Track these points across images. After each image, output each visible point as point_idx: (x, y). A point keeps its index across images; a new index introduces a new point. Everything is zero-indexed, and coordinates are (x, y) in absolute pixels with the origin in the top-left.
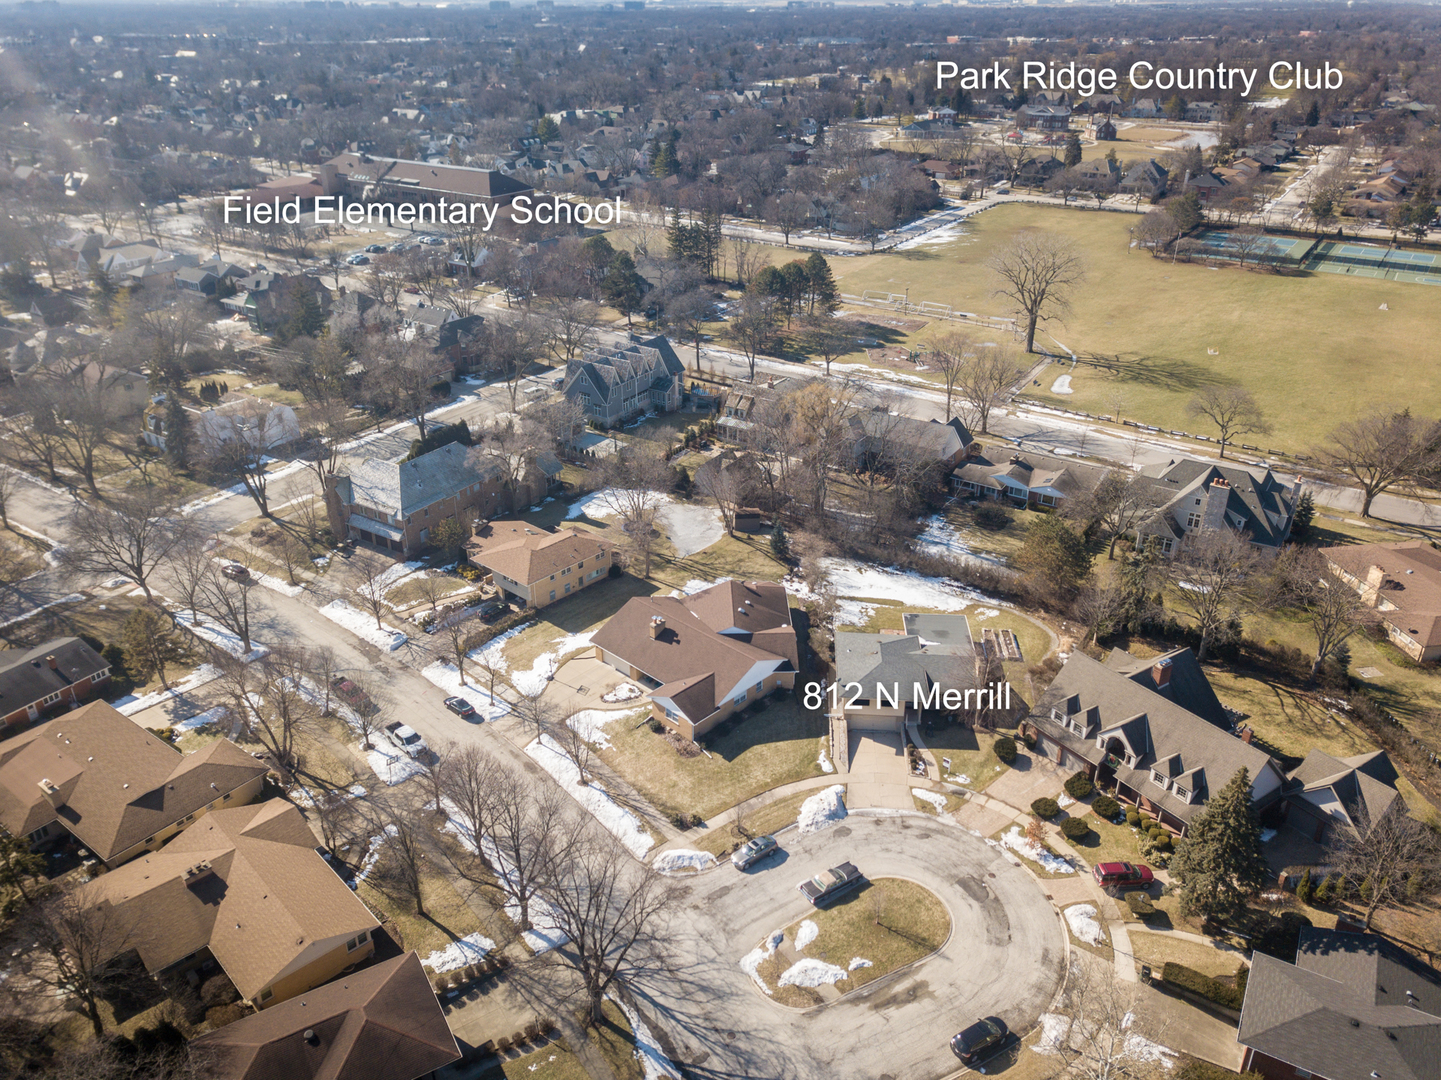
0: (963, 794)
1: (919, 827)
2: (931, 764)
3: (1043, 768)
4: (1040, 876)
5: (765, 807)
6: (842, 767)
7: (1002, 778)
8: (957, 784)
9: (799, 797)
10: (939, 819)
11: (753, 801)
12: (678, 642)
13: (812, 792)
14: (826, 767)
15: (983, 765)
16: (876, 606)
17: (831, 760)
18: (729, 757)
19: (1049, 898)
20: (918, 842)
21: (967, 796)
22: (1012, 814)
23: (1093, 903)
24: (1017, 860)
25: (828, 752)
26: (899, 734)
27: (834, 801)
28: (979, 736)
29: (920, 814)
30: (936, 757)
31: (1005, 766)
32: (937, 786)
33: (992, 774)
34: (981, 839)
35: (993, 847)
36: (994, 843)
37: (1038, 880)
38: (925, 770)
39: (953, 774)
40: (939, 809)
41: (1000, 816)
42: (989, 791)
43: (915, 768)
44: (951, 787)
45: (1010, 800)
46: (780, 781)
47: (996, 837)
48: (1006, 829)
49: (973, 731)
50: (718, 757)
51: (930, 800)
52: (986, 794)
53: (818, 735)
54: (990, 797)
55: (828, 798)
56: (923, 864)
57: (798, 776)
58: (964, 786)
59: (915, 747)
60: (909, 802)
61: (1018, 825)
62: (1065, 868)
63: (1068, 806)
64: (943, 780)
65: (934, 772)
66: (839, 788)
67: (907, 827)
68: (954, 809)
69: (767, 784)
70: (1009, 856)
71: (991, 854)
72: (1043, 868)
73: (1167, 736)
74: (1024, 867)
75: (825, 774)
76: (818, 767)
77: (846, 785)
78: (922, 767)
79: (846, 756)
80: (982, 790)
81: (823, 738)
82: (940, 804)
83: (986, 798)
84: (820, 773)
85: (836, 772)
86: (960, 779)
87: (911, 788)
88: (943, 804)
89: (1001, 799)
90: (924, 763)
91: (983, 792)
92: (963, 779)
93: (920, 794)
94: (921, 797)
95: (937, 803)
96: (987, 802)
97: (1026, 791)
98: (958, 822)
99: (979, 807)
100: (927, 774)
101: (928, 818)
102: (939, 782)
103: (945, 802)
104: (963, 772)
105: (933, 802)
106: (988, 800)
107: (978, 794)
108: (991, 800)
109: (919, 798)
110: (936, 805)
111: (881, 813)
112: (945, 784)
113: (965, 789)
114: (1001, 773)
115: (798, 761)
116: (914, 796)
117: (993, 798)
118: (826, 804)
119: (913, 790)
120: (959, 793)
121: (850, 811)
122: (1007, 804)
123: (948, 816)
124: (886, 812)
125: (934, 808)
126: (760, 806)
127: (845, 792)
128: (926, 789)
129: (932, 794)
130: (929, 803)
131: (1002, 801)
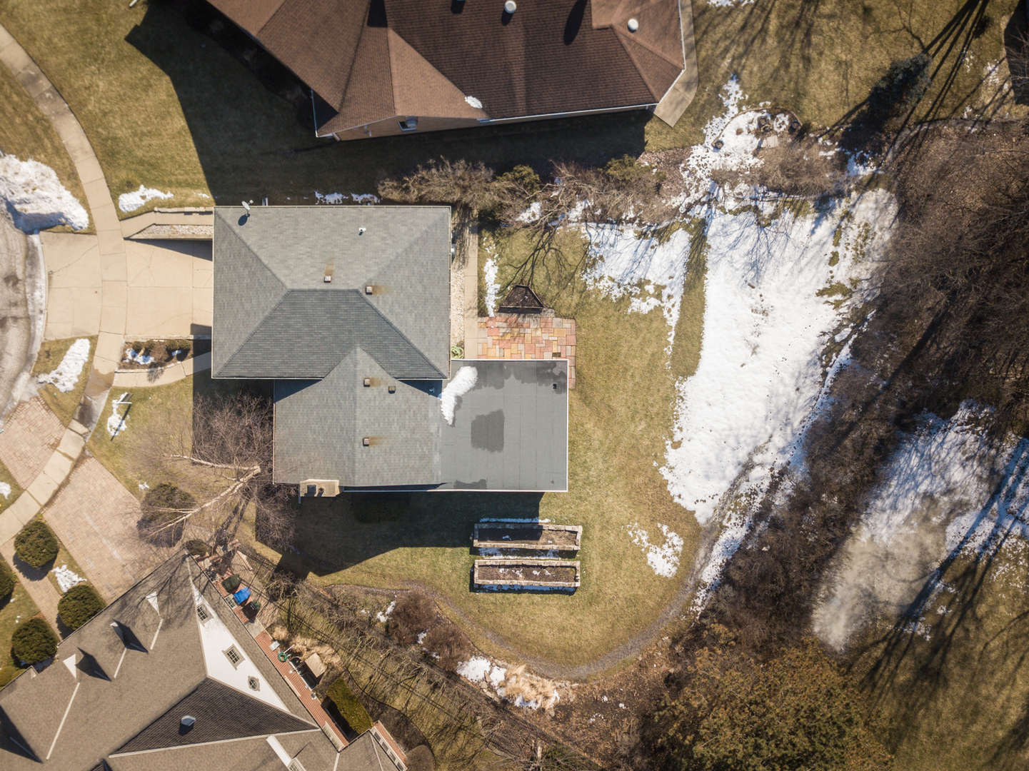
0: (83, 420)
2: (153, 377)
5: (31, 103)
6: (132, 227)
7: (121, 491)
8: (107, 412)
10: (25, 376)
11: (45, 84)
13: (70, 177)
14: (130, 201)
16: (673, 318)
17: (147, 210)
18: (135, 38)
21: (78, 427)
22: (39, 490)
25: (170, 204)
27: (45, 209)
29: (37, 348)
32: (89, 376)
33: (131, 474)
38: (133, 365)
40: (43, 378)
41: (35, 472)
42: (90, 464)
43: (137, 348)
44: (99, 404)
45: (68, 493)
46: (91, 127)
48: (5, 475)
50: (137, 18)
51: (63, 366)
52: (82, 457)
53: (214, 187)
54: (77, 463)
57: (108, 154)
58: (102, 424)
60: (59, 331)
61: (14, 498)
63: (54, 581)
64: (115, 393)
65: (137, 379)
66: (79, 217)
68: (51, 399)
69: (83, 104)
75: (115, 198)
76: (130, 186)
77: (91, 231)
79: (164, 233)
80: (91, 450)
81: (206, 196)
82: (56, 380)
83: (75, 455)
84: (118, 188)
85: (124, 217)
86: (114, 420)
87: (93, 340)
88: (56, 385)
89: (73, 479)
90: (153, 365)
91: (87, 453)
92: (116, 426)
93: (80, 349)
94: (68, 352)
95: (58, 376)
96: (65, 455)
97: (91, 523)
98: (21, 403)
99: (52, 441)
100: (124, 367)
101: (27, 358)
102: (109, 385)
103: (62, 389)
104: (132, 428)
105: (60, 369)
106: (70, 458)
107: (83, 443)
108: (68, 465)
109: (67, 349)
110: (53, 374)
111: (34, 286)
112: (106, 394)
113: (94, 426)
114: (133, 489)
115: (139, 153)
116: (72, 341)
117: (75, 467)
118: (24, 196)
119: (87, 342)
120: (85, 415)
121: (35, 239)
122: (62, 486)
123: (34, 389)
124: (37, 294)
125: (47, 372)
126: (35, 95)
127: (74, 231)
128: (90, 362)
129: (78, 370)
130: (56, 365)
131: (67, 481)
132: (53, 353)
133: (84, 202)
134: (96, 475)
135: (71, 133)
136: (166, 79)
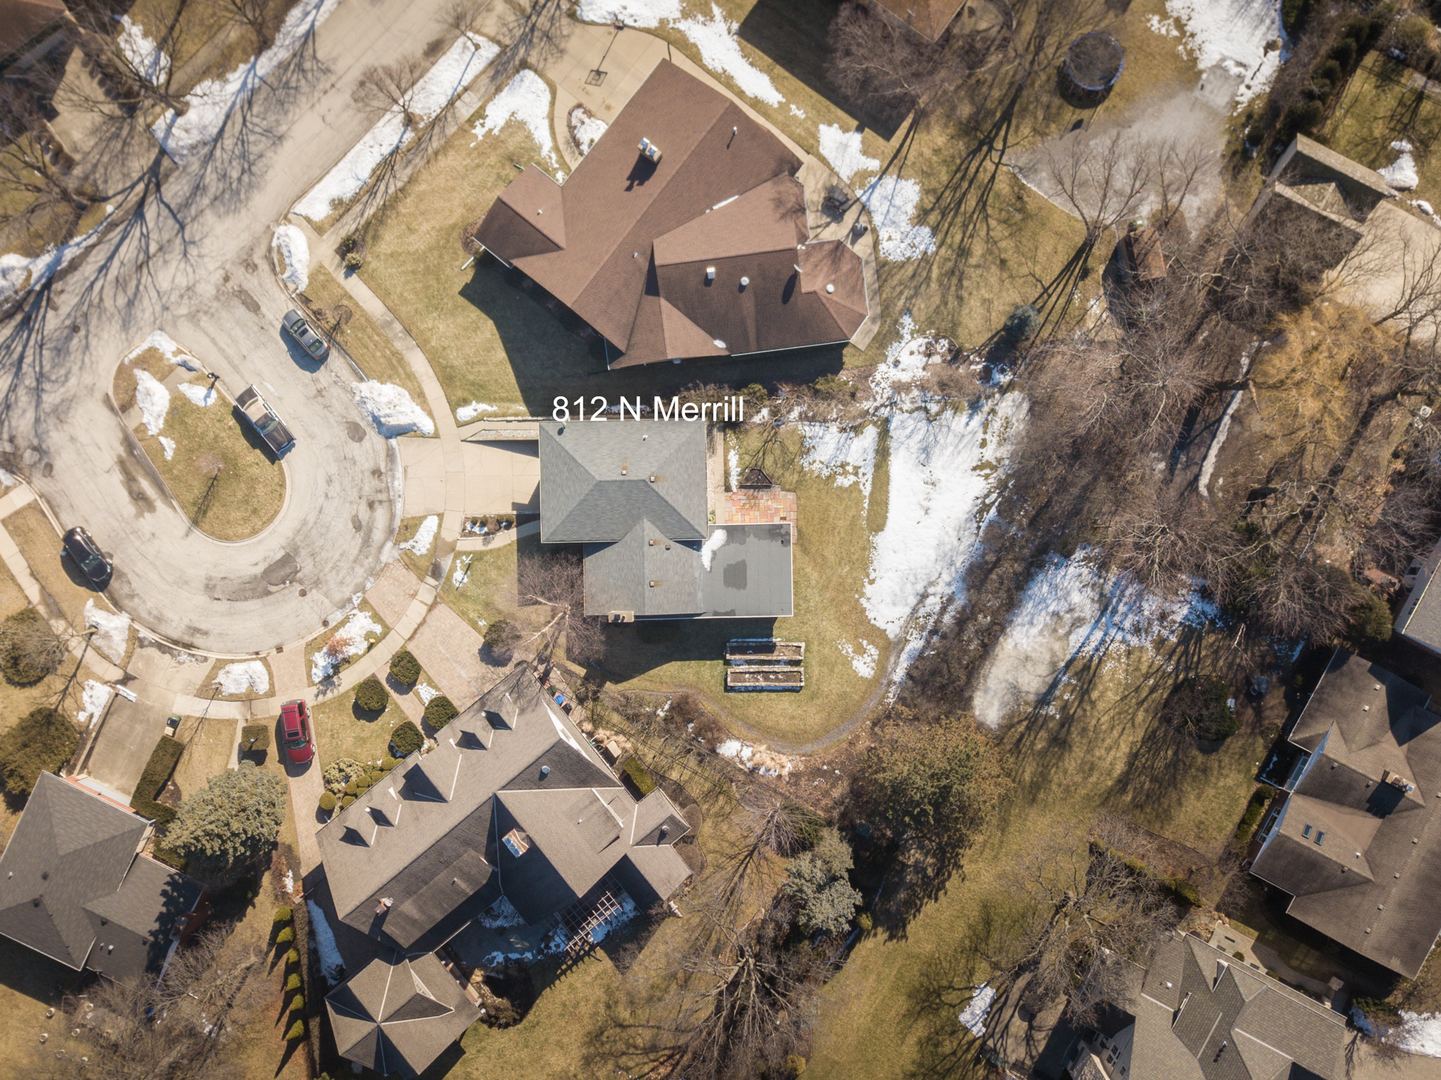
0: (437, 577)
1: (372, 520)
2: (486, 542)
3: (482, 678)
4: (309, 645)
5: (388, 341)
6: (467, 432)
7: (465, 627)
8: (453, 570)
9: (409, 381)
10: (389, 545)
11: (398, 327)
12: (629, 189)
13: (419, 396)
14: (465, 413)
15: (487, 606)
17: (479, 419)
18: (467, 292)
19: (280, 649)
20: (347, 516)
21: (431, 581)
22: (403, 628)
23: (271, 693)
24: (332, 624)
25: (495, 415)
27: (403, 420)
29: (397, 523)
30: (501, 549)
31: (487, 633)
32: (439, 545)
33: (472, 614)
34: (361, 588)
35: (350, 600)
36: (356, 601)
37: (303, 642)
38: (471, 534)
39: (469, 567)
40: (403, 545)
41: (399, 616)
42: (442, 608)
43: (474, 522)
44: (446, 563)
45: (425, 629)
46: (434, 358)
47: (364, 605)
48: (377, 618)
50: (468, 277)
51: (418, 536)
52: (435, 603)
53: (528, 401)
54: (431, 608)
55: (406, 411)
56: (311, 519)
57: (447, 378)
58: (449, 578)
59: (517, 525)
60: (414, 511)
61: (385, 635)
62: (318, 674)
63: (418, 695)
64: (458, 555)
65: (475, 544)
66: (427, 426)
67: (371, 505)
68: (409, 561)
69: (427, 341)
70: (338, 616)
71: (338, 597)
72: (319, 649)
74: (322, 630)
75: (454, 411)
76: (465, 402)
77: (436, 436)
78: (475, 529)
79: (491, 436)
80: (441, 598)
81: (522, 408)
82: (413, 547)
83: (430, 602)
84: (455, 405)
85: (460, 425)
86: (458, 575)
87: (441, 516)
88: (413, 550)
89: (428, 620)
90: (487, 534)
91: (439, 600)
92: (460, 579)
93: (430, 525)
94: (422, 526)
95: (414, 544)
96: (422, 602)
97: (443, 651)
98: (386, 565)
99: (412, 592)
100: (465, 536)
101: (391, 531)
102: (453, 549)
103: (418, 553)
104: (472, 581)
105: (416, 539)
106: (426, 604)
107: (435, 593)
108: (425, 609)
109: (420, 523)
110: (411, 542)
111: (393, 477)
112: (452, 556)
113: (443, 580)
114: (474, 625)
115: (471, 377)
116: (425, 517)
117: (430, 610)
118: (388, 411)
119: (436, 517)
120: (436, 572)
121: (393, 442)
122: (420, 625)
123: (396, 554)
124: (396, 483)
125: (406, 540)
126: (390, 335)
127: (424, 436)
128: (439, 532)
129: (430, 539)
130: (413, 536)
131: (424, 621)
132: (410, 527)
133: (430, 414)
134: (445, 615)
135: (418, 363)
136: (490, 323)
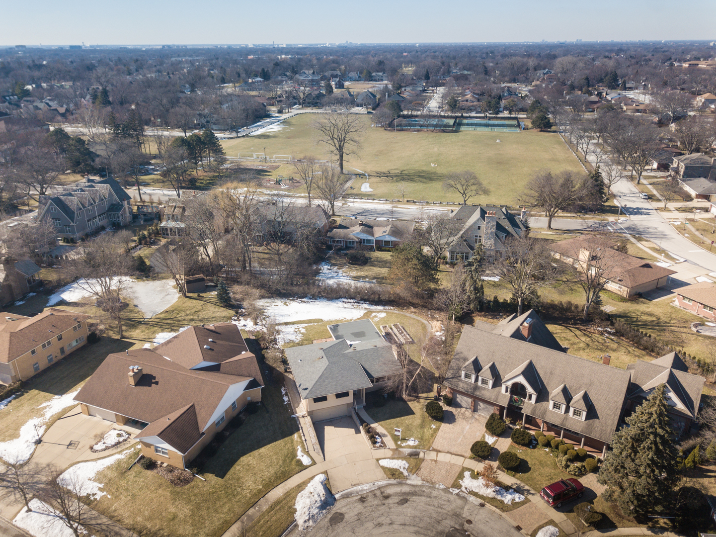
0: (417, 454)
1: (396, 494)
2: (385, 436)
3: (465, 418)
4: (503, 510)
5: (263, 515)
6: (318, 457)
7: (440, 433)
8: (409, 447)
9: (291, 496)
10: (409, 482)
11: (251, 512)
12: (157, 383)
13: (301, 487)
14: (306, 461)
15: (422, 426)
16: (305, 325)
17: (308, 453)
19: (519, 528)
20: (400, 508)
21: (421, 455)
22: (459, 461)
23: (551, 522)
24: (480, 501)
25: (303, 447)
26: (351, 417)
27: (322, 491)
28: (410, 404)
29: (392, 481)
30: (386, 429)
31: (438, 423)
32: (397, 454)
33: (431, 432)
34: (446, 490)
35: (457, 495)
36: (456, 491)
37: (504, 514)
38: (382, 442)
39: (404, 439)
40: (406, 473)
41: (453, 465)
42: (435, 446)
43: (374, 443)
44: (407, 451)
45: (453, 450)
46: (270, 485)
47: (457, 485)
48: (461, 476)
49: (405, 402)
50: (211, 477)
51: (396, 467)
52: (434, 450)
53: (292, 433)
54: (438, 451)
55: (316, 488)
56: (412, 529)
57: (284, 476)
58: (415, 447)
59: (368, 424)
60: (380, 474)
61: (469, 470)
62: (518, 498)
63: (495, 444)
64: (398, 446)
65: (389, 441)
66: (321, 477)
67: (387, 497)
68: (415, 469)
69: (260, 491)
70: (472, 499)
71: (460, 502)
72: (502, 502)
73: (551, 373)
74: (488, 505)
75: (306, 467)
76: (299, 463)
77: (326, 473)
78: (379, 440)
79: (318, 446)
80: (429, 447)
81: (296, 436)
82: (404, 468)
83: (435, 453)
84: (302, 467)
85: (314, 462)
86: (411, 443)
87: (378, 460)
88: (406, 468)
89: (446, 451)
90: (379, 436)
91: (431, 449)
92: (413, 442)
93: (384, 463)
94: (388, 467)
95: (402, 468)
96: (437, 456)
97: (460, 439)
98: (423, 480)
99: (433, 462)
100: (385, 445)
101: (400, 484)
102: (397, 449)
103: (407, 465)
104: (411, 436)
105: (398, 468)
106: (437, 454)
107: (428, 452)
108: (440, 454)
109: (387, 468)
110: (402, 470)
111: (362, 490)
112: (401, 449)
113: (417, 450)
114: (437, 429)
115: (281, 462)
116: (382, 467)
117: (440, 451)
118: (316, 496)
119: (380, 461)
120: (414, 455)
121: (337, 496)
122: (452, 454)
123: (414, 477)
124: (365, 488)
125: (402, 473)
126: (258, 514)
127: (328, 479)
128: (389, 458)
129: (395, 461)
130: (396, 470)
131: (448, 452)
132: (393, 473)
133: (312, 478)
134: (438, 443)
135: (278, 492)
136: (242, 459)
